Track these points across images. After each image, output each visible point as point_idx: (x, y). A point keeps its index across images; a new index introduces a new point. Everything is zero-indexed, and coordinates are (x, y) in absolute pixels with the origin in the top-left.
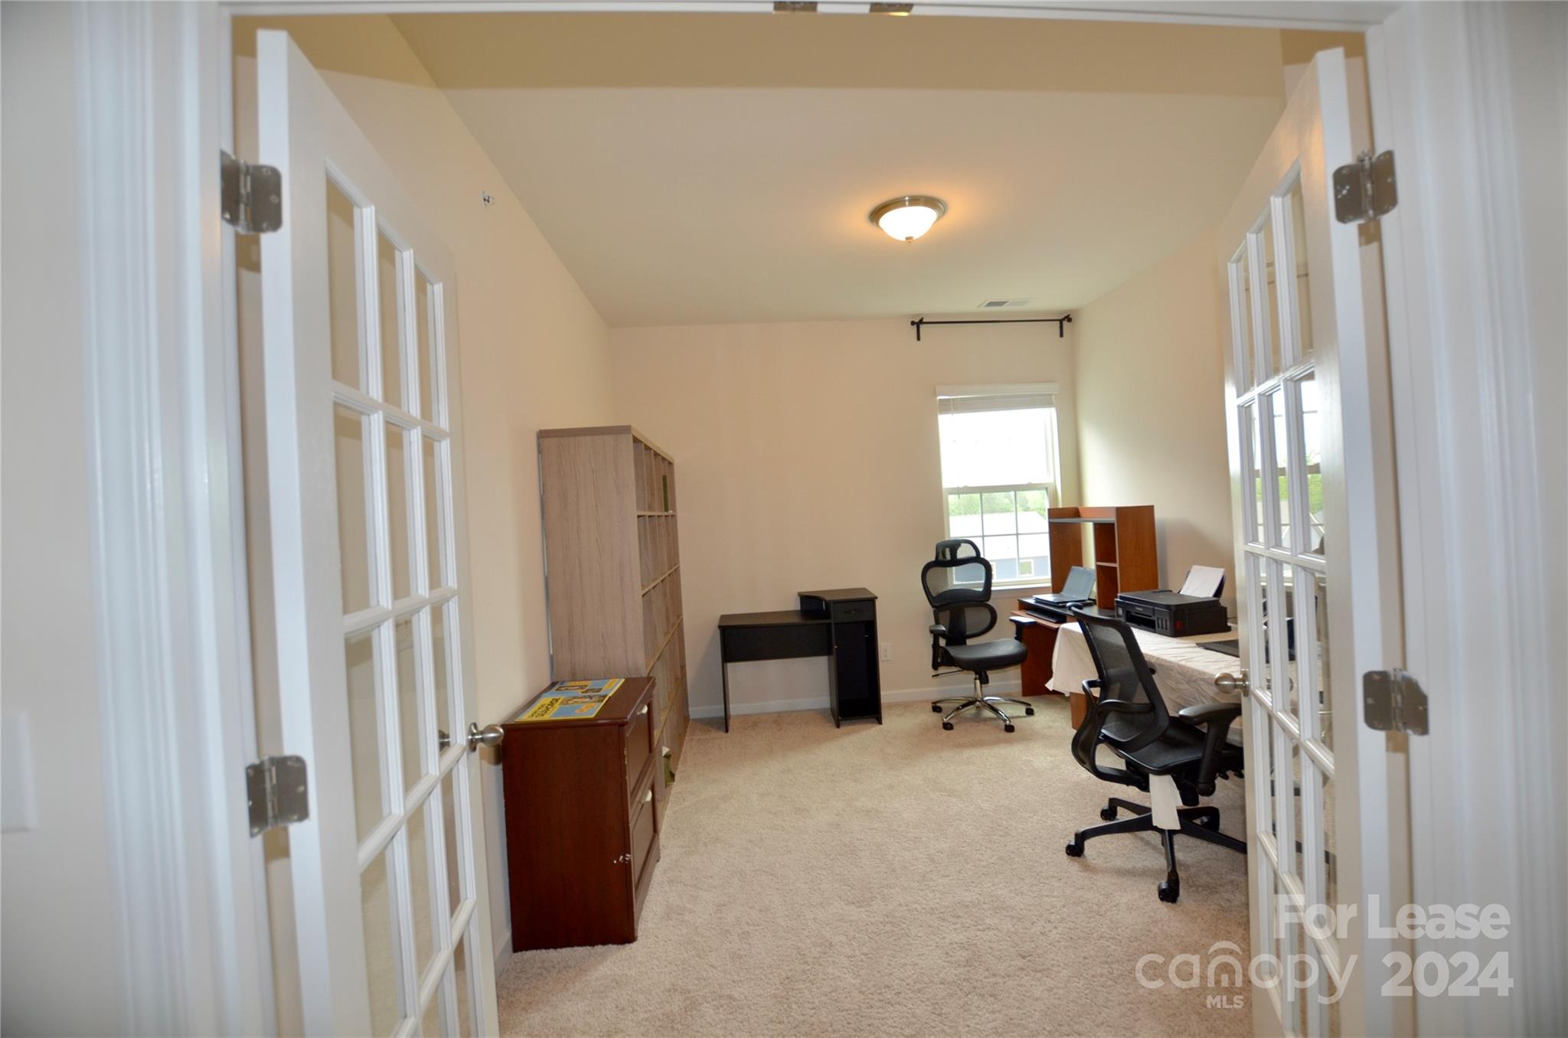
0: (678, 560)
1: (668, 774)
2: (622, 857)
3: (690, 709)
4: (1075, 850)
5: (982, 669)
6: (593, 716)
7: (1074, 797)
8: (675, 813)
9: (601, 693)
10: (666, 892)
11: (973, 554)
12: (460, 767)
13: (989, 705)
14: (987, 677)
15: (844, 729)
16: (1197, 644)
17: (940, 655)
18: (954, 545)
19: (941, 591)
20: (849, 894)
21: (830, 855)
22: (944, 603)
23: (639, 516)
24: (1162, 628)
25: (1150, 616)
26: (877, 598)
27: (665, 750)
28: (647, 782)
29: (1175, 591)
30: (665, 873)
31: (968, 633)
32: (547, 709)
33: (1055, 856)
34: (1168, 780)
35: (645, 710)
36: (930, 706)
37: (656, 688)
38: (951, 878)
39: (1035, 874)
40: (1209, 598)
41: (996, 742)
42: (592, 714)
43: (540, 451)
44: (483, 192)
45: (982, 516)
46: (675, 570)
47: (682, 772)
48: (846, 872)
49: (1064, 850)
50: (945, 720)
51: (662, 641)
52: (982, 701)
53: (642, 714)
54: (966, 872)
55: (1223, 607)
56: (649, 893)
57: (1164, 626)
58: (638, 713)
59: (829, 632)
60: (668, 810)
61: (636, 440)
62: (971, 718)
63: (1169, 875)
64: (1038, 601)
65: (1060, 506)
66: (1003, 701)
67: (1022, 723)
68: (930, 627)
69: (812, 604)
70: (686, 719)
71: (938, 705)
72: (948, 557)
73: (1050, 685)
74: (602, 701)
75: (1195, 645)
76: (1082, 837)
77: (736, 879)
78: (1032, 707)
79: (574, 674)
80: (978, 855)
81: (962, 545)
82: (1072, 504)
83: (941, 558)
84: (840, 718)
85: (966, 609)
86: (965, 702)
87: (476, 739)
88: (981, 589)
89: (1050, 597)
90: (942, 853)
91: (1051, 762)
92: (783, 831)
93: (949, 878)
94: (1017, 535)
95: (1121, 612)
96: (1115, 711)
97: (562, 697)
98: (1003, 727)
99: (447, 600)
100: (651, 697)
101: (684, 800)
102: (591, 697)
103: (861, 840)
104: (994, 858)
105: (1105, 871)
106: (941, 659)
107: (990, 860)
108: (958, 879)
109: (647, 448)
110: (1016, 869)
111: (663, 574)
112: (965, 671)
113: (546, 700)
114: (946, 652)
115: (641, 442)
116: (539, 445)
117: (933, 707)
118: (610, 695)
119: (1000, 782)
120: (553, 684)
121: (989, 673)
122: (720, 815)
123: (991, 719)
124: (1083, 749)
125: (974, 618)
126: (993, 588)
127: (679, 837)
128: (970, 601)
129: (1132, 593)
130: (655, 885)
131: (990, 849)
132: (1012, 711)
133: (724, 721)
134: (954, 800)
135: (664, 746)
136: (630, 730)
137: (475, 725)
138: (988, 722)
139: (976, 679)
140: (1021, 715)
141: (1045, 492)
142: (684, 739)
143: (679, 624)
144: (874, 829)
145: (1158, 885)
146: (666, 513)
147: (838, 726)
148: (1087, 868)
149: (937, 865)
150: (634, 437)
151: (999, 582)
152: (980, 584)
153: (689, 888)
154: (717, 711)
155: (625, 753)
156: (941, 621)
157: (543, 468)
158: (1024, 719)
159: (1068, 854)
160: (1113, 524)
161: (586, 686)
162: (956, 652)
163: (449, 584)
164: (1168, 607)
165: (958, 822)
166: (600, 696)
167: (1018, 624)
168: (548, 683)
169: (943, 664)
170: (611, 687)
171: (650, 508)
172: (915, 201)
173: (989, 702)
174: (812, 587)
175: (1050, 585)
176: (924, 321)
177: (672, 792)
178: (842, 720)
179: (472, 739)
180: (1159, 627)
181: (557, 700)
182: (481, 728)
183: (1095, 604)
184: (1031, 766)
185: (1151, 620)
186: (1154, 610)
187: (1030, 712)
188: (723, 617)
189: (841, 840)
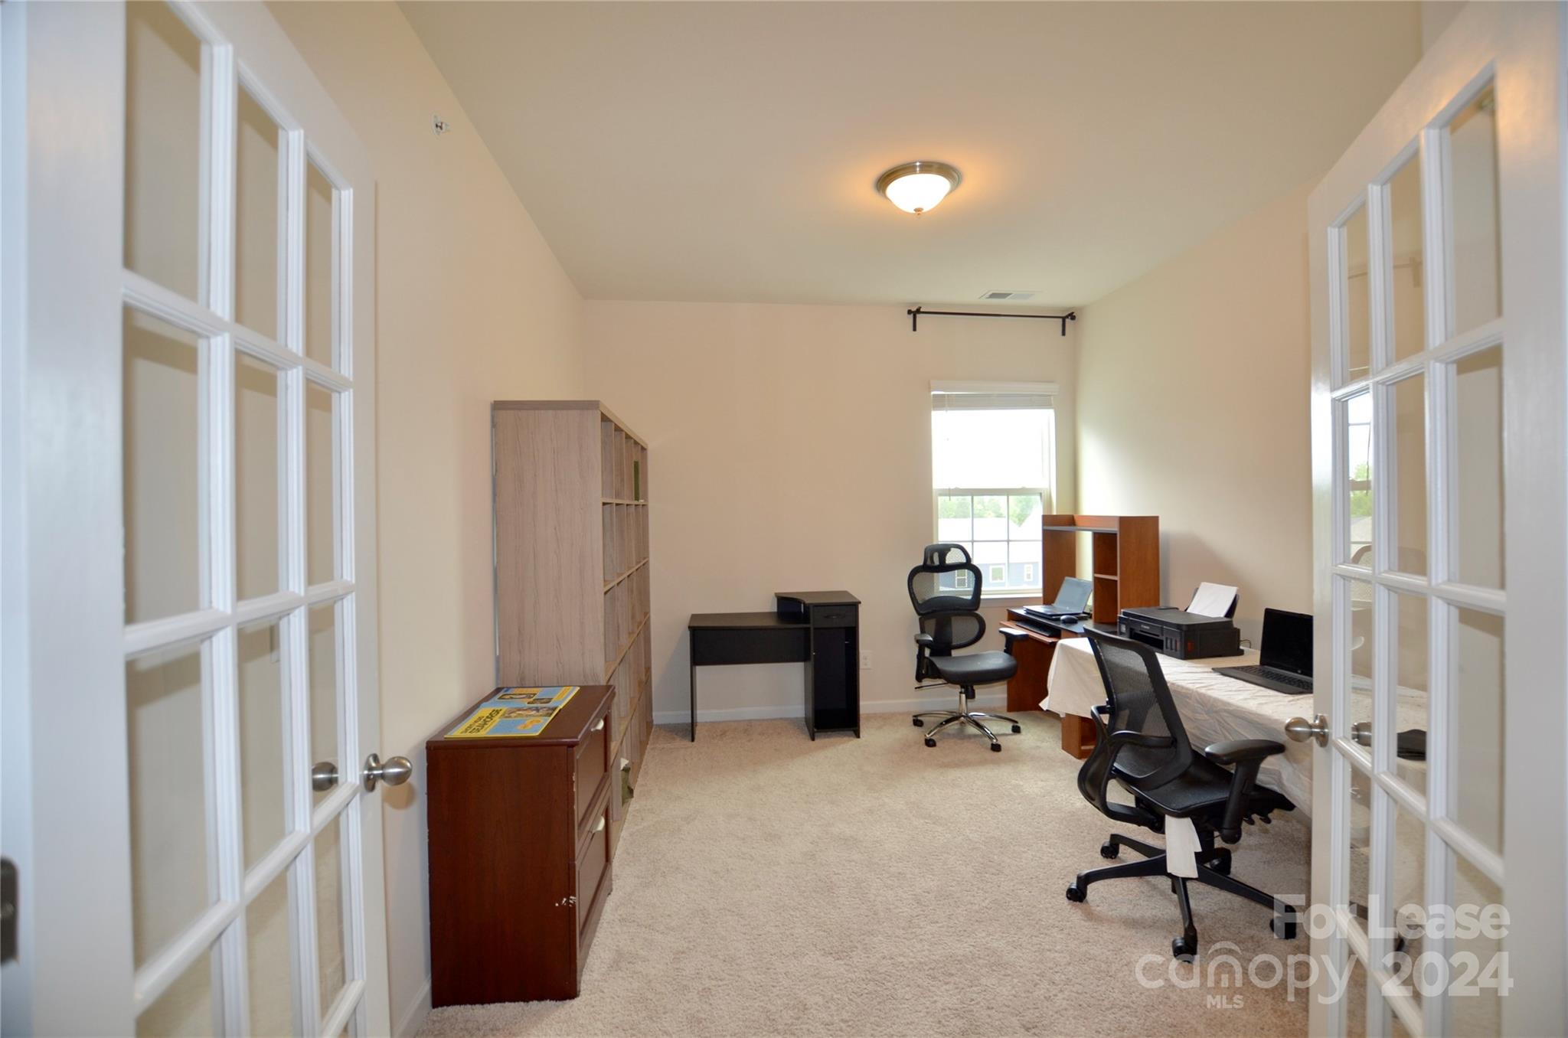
0: (648, 554)
1: (626, 789)
2: (565, 899)
3: (654, 714)
4: (1077, 894)
5: (969, 683)
6: (537, 734)
7: (1070, 830)
8: (631, 835)
9: (551, 705)
10: (616, 934)
11: (963, 560)
12: (350, 812)
13: (974, 721)
14: (973, 691)
15: (819, 742)
16: (1213, 669)
17: (925, 667)
18: (944, 550)
19: (927, 598)
20: (826, 941)
21: (804, 892)
22: (930, 611)
23: (604, 504)
24: (1172, 649)
25: (1158, 636)
26: (860, 603)
27: (624, 762)
28: (600, 808)
29: (1182, 609)
30: (616, 910)
31: (954, 643)
32: (485, 723)
33: (1054, 900)
34: (1187, 823)
35: (601, 725)
36: (911, 719)
37: (616, 699)
38: (940, 925)
39: (1034, 922)
40: (1220, 618)
41: (983, 762)
42: (537, 731)
43: (494, 425)
44: (435, 117)
45: (973, 520)
46: (644, 565)
47: (642, 785)
48: (822, 914)
49: (1065, 893)
50: (928, 736)
51: (625, 641)
52: (967, 716)
53: (597, 730)
54: (957, 918)
55: (1236, 629)
56: (597, 934)
57: (1174, 647)
58: (592, 730)
59: (807, 640)
60: (624, 831)
61: (605, 419)
62: (954, 734)
63: (1186, 931)
64: (1029, 612)
65: (1055, 513)
66: (987, 716)
67: (1009, 742)
68: (915, 636)
69: (790, 607)
70: (649, 724)
71: (919, 718)
72: (937, 562)
73: (1044, 704)
74: (551, 714)
75: (1211, 670)
76: (1085, 880)
77: (698, 919)
78: (1019, 725)
79: (522, 679)
80: (969, 898)
81: (952, 549)
82: (1066, 511)
83: (929, 563)
84: (815, 730)
85: (953, 619)
86: (949, 717)
87: (375, 775)
88: (969, 597)
89: (1040, 609)
90: (928, 893)
91: (1042, 788)
92: (752, 860)
93: (938, 925)
94: (1008, 541)
95: (1124, 629)
96: (1129, 743)
97: (504, 707)
98: (990, 746)
99: (341, 598)
100: (609, 708)
101: (642, 819)
102: (537, 710)
103: (838, 874)
104: (987, 901)
105: (1111, 921)
106: (926, 671)
107: (984, 905)
108: (948, 927)
109: (618, 429)
110: (1012, 915)
111: (629, 568)
112: (949, 684)
113: (484, 711)
114: (932, 664)
115: (611, 421)
116: (493, 417)
117: (914, 720)
118: (561, 707)
119: (989, 809)
120: (498, 690)
121: (975, 687)
122: (682, 838)
123: (975, 736)
124: (1092, 785)
125: (961, 628)
126: (982, 597)
127: (635, 864)
128: (958, 609)
129: (1135, 609)
130: (605, 925)
131: (983, 889)
132: (998, 728)
133: (690, 728)
134: (940, 829)
135: (623, 757)
136: (581, 751)
137: (376, 758)
138: (972, 740)
139: (961, 693)
140: (1007, 732)
141: (1038, 497)
142: (646, 749)
143: (646, 623)
144: (853, 861)
145: (1172, 940)
146: (636, 502)
147: (813, 739)
148: (1090, 916)
149: (924, 908)
150: (602, 413)
151: (989, 590)
152: (968, 591)
153: (644, 929)
154: (683, 717)
155: (574, 778)
156: (926, 630)
157: (496, 443)
158: (1009, 737)
159: (1069, 898)
160: (1115, 534)
161: (535, 694)
162: (941, 664)
163: (345, 577)
164: (1179, 626)
165: (945, 855)
166: (549, 709)
167: (1008, 636)
168: (492, 688)
169: (927, 676)
170: (563, 697)
171: (618, 496)
172: (927, 167)
173: (975, 718)
174: (791, 588)
175: (1041, 595)
176: (922, 310)
177: (630, 809)
178: (818, 732)
179: (368, 776)
180: (1167, 648)
181: (498, 712)
182: (383, 760)
183: (1091, 617)
184: (1022, 791)
185: (1157, 640)
186: (1162, 628)
187: (1016, 730)
188: (694, 617)
189: (816, 874)
